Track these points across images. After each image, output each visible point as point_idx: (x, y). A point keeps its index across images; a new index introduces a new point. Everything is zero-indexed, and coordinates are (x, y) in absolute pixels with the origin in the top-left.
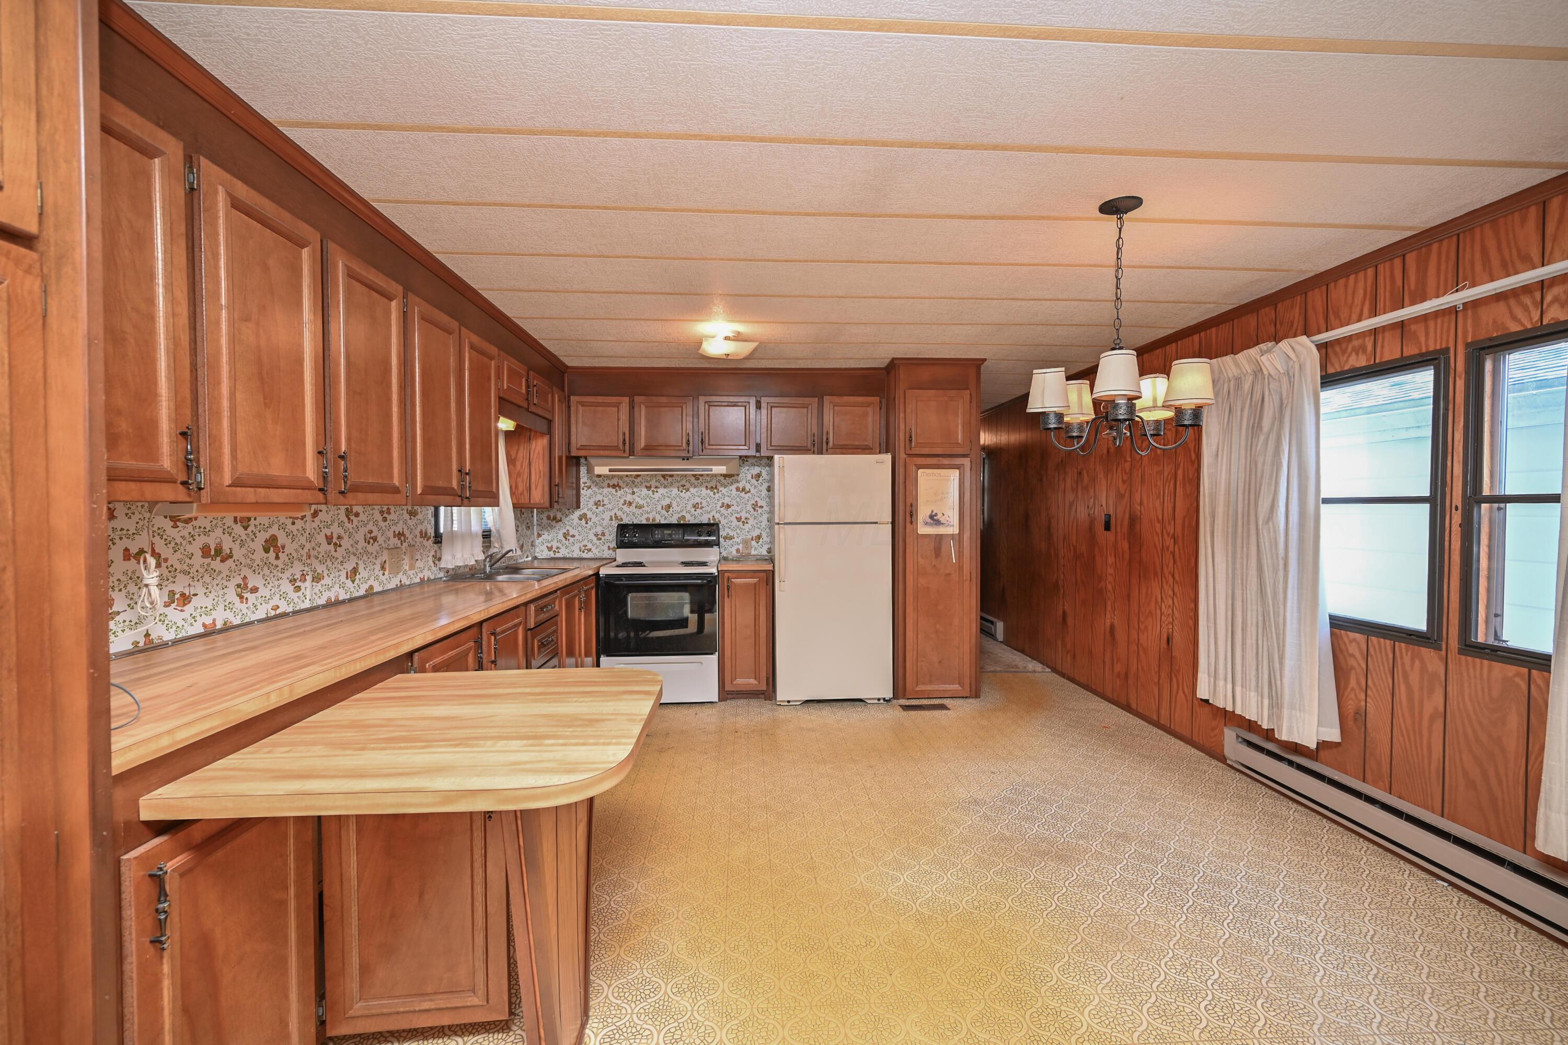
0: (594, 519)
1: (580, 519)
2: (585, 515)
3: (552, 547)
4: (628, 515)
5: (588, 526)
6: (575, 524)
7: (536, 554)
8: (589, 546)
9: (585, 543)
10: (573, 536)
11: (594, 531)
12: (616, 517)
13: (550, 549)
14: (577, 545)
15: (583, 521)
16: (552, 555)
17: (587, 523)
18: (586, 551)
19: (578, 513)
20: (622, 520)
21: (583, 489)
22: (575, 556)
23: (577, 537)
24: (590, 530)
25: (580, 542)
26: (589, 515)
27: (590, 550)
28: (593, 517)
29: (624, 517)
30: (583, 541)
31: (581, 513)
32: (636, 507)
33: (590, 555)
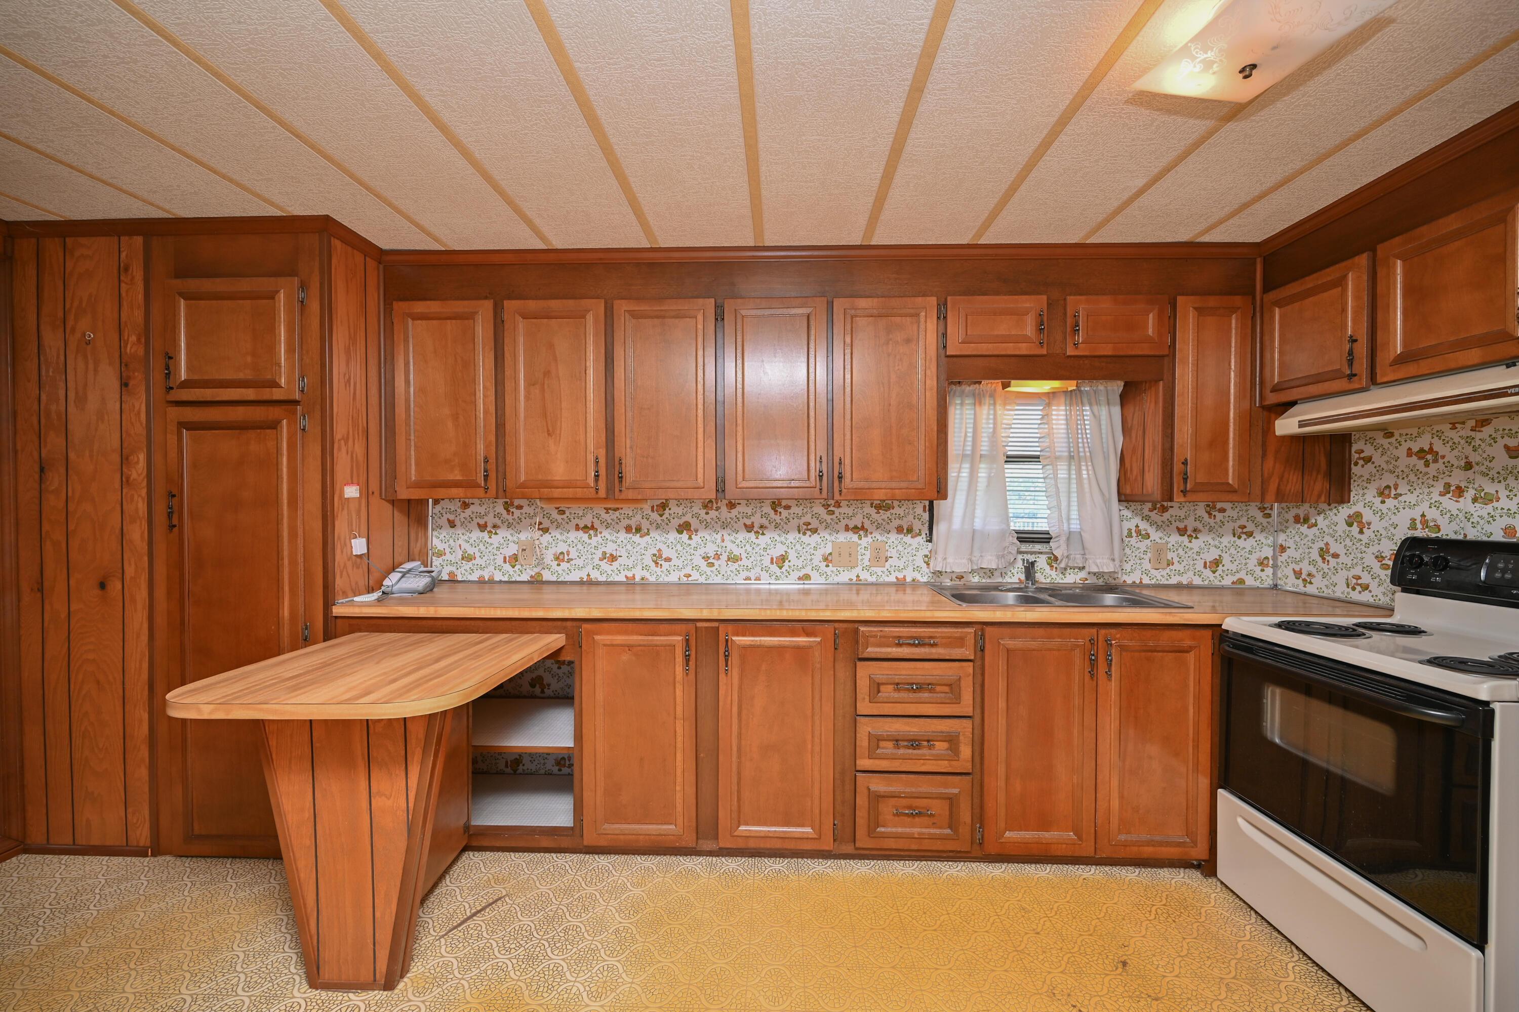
0: (1377, 525)
1: (1350, 525)
2: (1358, 515)
3: (1300, 573)
4: (1452, 518)
5: (1364, 538)
6: (1340, 533)
7: (1279, 582)
8: (1366, 579)
9: (1357, 571)
10: (1335, 556)
11: (1374, 549)
12: (1425, 523)
13: (1298, 574)
14: (1343, 575)
15: (1355, 529)
16: (1301, 589)
17: (1361, 532)
18: (1358, 588)
19: (1345, 511)
20: (1438, 528)
21: (1356, 464)
22: (1338, 594)
23: (1343, 559)
24: (1367, 545)
25: (1348, 569)
26: (1367, 515)
27: (1366, 587)
28: (1375, 520)
29: (1443, 522)
30: (1353, 567)
31: (1351, 512)
32: (1475, 500)
33: (1365, 597)
